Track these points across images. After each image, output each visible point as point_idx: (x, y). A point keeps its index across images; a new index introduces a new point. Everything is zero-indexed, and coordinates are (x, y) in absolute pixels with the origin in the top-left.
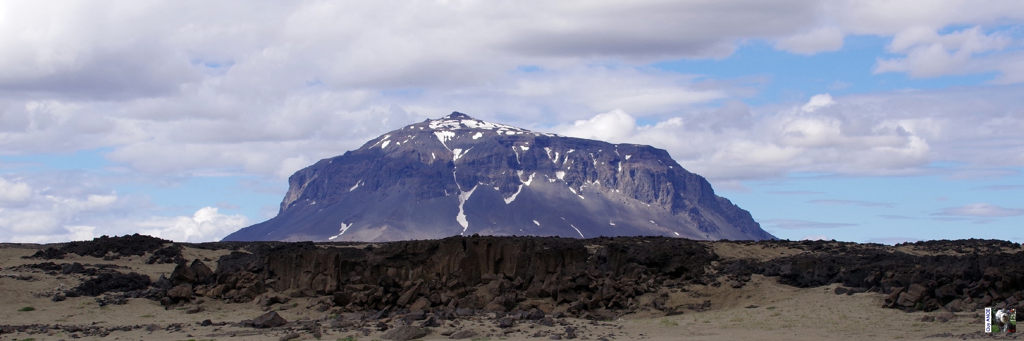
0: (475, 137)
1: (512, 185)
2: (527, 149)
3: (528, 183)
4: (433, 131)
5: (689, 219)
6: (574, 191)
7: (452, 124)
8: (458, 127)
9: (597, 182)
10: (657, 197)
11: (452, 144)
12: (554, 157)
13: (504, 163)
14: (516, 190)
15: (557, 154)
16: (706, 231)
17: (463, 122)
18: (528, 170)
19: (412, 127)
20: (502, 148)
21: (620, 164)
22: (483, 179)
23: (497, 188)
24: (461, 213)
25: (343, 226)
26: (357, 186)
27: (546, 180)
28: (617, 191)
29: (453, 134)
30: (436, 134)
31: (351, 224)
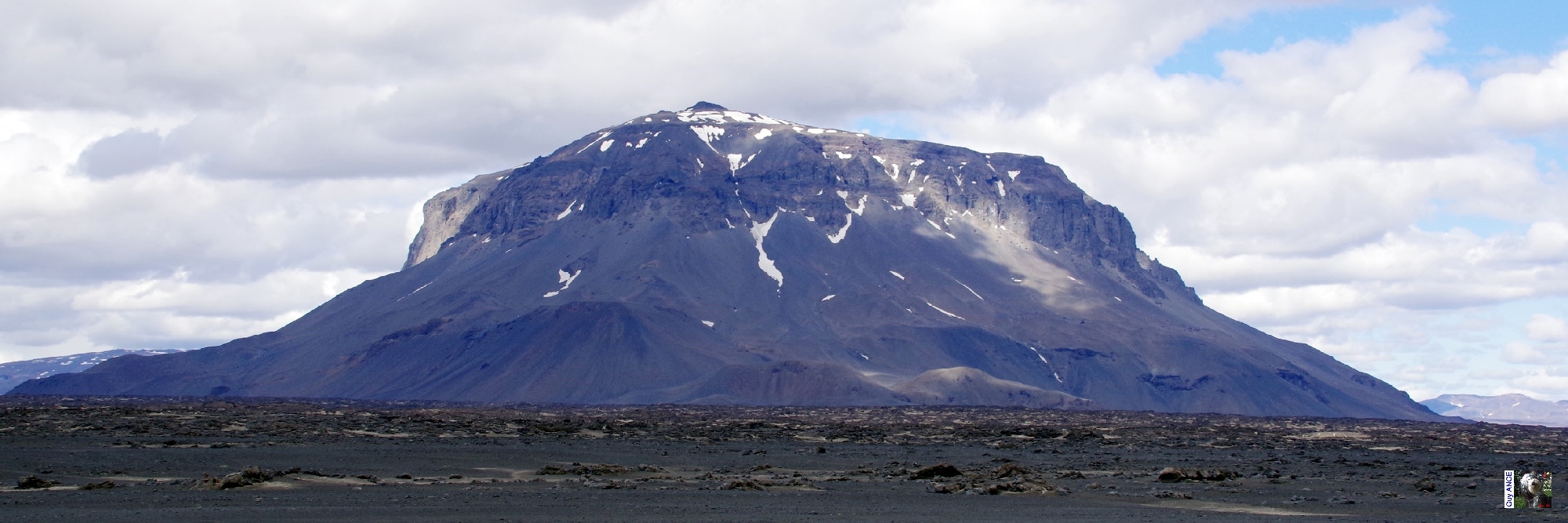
0: (759, 136)
1: (835, 213)
2: (848, 156)
3: (859, 211)
4: (688, 125)
6: (936, 226)
7: (709, 117)
8: (723, 122)
9: (968, 212)
11: (724, 146)
12: (892, 172)
13: (819, 177)
14: (844, 222)
15: (896, 166)
18: (856, 190)
19: (648, 121)
21: (1000, 185)
22: (785, 202)
23: (811, 219)
24: (763, 256)
25: (564, 276)
26: (568, 211)
27: (887, 207)
28: (1003, 227)
29: (722, 131)
30: (695, 129)
31: (579, 273)
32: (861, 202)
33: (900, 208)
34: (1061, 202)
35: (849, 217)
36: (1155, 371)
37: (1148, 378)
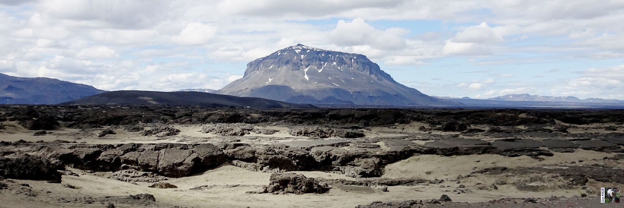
0: (307, 52)
1: (320, 66)
2: (324, 55)
3: (325, 66)
4: (294, 49)
5: (374, 77)
6: (339, 68)
7: (299, 48)
8: (301, 49)
9: (346, 65)
10: (364, 70)
11: (300, 54)
12: (332, 58)
13: (318, 60)
16: (380, 80)
17: (303, 47)
18: (325, 62)
19: (287, 49)
20: (316, 55)
21: (353, 60)
22: (311, 64)
23: (316, 68)
24: (306, 75)
25: (270, 80)
26: (272, 67)
27: (330, 65)
28: (352, 68)
29: (300, 51)
30: (296, 50)
31: (272, 79)
32: (325, 64)
33: (333, 65)
34: (363, 63)
35: (323, 67)
36: (371, 95)
37: (369, 97)
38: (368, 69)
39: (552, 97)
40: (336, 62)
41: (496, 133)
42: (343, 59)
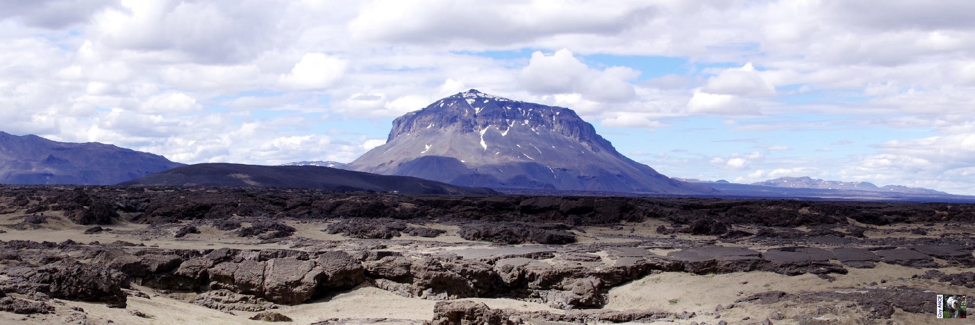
0: (485, 102)
1: (504, 127)
2: (510, 108)
3: (512, 126)
4: (465, 98)
5: (587, 145)
6: (533, 130)
7: (472, 95)
8: (476, 97)
9: (543, 125)
10: (572, 134)
11: (474, 105)
12: (523, 113)
13: (500, 115)
14: (506, 129)
15: (524, 111)
16: (595, 151)
17: (478, 94)
18: (511, 119)
19: (454, 97)
20: (498, 109)
21: (554, 117)
22: (490, 123)
23: (498, 128)
25: (427, 147)
26: (430, 126)
27: (520, 124)
28: (554, 130)
29: (474, 101)
30: (467, 100)
31: (431, 146)
32: (513, 123)
33: (524, 124)
34: (570, 123)
36: (582, 175)
37: (579, 177)
38: (577, 132)
39: (841, 182)
40: (528, 119)
41: (768, 238)
42: (538, 116)
